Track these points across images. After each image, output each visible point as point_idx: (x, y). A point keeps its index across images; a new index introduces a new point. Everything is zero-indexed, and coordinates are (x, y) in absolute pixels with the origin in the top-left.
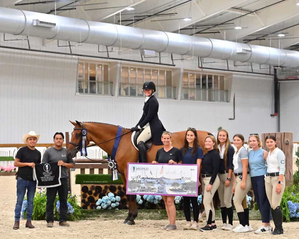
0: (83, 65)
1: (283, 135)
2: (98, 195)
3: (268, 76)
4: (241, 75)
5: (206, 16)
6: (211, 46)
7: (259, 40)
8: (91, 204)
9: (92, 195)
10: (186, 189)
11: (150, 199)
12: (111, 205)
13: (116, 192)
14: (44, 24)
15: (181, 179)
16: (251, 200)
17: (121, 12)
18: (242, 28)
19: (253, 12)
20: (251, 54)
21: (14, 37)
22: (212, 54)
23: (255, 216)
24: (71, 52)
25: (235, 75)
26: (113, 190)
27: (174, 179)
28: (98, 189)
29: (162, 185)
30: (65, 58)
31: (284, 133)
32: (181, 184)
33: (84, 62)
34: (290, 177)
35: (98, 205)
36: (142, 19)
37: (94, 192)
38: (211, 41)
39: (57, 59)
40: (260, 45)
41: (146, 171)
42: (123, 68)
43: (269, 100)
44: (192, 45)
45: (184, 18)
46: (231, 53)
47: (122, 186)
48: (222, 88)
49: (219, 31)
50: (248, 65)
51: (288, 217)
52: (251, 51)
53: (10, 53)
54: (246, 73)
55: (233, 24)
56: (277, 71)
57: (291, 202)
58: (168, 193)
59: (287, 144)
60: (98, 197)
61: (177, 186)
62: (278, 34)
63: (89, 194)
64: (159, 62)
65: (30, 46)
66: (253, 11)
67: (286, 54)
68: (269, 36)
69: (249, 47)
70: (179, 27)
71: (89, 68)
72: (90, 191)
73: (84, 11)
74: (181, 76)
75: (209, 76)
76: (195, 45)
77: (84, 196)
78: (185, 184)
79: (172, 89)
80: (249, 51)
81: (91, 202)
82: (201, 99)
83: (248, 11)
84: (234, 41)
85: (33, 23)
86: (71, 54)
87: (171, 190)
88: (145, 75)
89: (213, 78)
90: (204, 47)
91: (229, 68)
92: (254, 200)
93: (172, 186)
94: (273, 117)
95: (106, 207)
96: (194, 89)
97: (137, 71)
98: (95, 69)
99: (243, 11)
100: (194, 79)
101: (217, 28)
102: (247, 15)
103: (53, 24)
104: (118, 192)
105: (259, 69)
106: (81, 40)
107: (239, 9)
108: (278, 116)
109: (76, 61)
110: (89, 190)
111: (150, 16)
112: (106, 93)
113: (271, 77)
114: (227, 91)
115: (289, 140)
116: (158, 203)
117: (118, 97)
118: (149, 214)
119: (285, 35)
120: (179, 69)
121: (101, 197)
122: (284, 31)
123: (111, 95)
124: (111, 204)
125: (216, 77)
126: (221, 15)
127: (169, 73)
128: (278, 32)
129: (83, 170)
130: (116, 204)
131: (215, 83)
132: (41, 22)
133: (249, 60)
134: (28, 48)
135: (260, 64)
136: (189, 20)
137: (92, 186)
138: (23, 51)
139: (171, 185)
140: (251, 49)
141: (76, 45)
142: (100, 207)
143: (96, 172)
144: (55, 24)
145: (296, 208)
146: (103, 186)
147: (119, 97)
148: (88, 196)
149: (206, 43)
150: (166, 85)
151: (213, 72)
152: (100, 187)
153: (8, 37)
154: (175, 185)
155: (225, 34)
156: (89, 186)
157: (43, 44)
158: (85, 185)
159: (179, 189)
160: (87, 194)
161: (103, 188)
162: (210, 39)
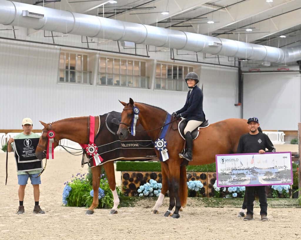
0: (64, 55)
2: (139, 182)
3: (233, 68)
4: (209, 66)
5: (182, 10)
6: (186, 39)
7: (227, 34)
8: (132, 191)
9: (133, 182)
10: (280, 177)
13: (158, 179)
14: (33, 15)
15: (273, 168)
16: (289, 188)
17: (104, 5)
18: (215, 22)
19: (224, 8)
20: (222, 47)
22: (185, 46)
24: (54, 43)
25: (204, 67)
26: (154, 177)
27: (267, 169)
29: (254, 176)
30: (48, 48)
32: (274, 173)
33: (65, 52)
35: (140, 193)
36: (121, 12)
37: (135, 179)
38: (186, 34)
39: (40, 49)
40: (229, 38)
41: (236, 163)
42: (101, 58)
43: (233, 91)
44: (169, 37)
45: (162, 12)
46: (204, 44)
49: (192, 25)
50: (216, 57)
54: (213, 65)
55: (206, 19)
56: (241, 63)
58: (261, 183)
60: (139, 184)
61: (270, 175)
62: (246, 29)
63: (130, 181)
64: (134, 53)
65: (16, 36)
66: (224, 6)
67: (252, 47)
68: (236, 30)
69: (219, 40)
70: (157, 20)
71: (69, 58)
73: (68, 3)
74: (155, 66)
75: (179, 67)
76: (171, 37)
77: (125, 183)
78: (279, 172)
79: (146, 79)
80: (220, 44)
82: (172, 88)
83: (220, 6)
84: (206, 35)
85: (22, 14)
86: (54, 44)
87: (264, 180)
89: (183, 69)
91: (198, 60)
92: (292, 188)
93: (265, 175)
94: (237, 106)
95: (148, 194)
96: (166, 79)
97: (114, 62)
98: (75, 59)
99: (215, 6)
100: (166, 69)
101: (190, 22)
102: (219, 10)
103: (42, 15)
105: (227, 61)
106: (67, 31)
107: (212, 5)
108: (241, 105)
109: (58, 51)
110: (130, 177)
111: (129, 9)
112: (85, 82)
113: (235, 69)
116: (199, 190)
117: (96, 86)
119: (253, 30)
120: (153, 60)
122: (251, 26)
123: (90, 84)
124: (153, 191)
125: (186, 68)
126: (194, 9)
127: (143, 64)
128: (246, 27)
130: (159, 191)
132: (30, 13)
133: (219, 52)
134: (13, 38)
135: (228, 57)
136: (167, 13)
137: (133, 174)
138: (9, 41)
139: (264, 174)
140: (222, 43)
141: (62, 36)
142: (142, 194)
146: (144, 174)
148: (129, 183)
150: (140, 75)
151: (183, 64)
152: (141, 174)
154: (267, 174)
155: (198, 27)
156: (130, 173)
157: (28, 35)
158: (126, 172)
159: (273, 178)
160: (128, 181)
161: (144, 176)
162: (185, 32)
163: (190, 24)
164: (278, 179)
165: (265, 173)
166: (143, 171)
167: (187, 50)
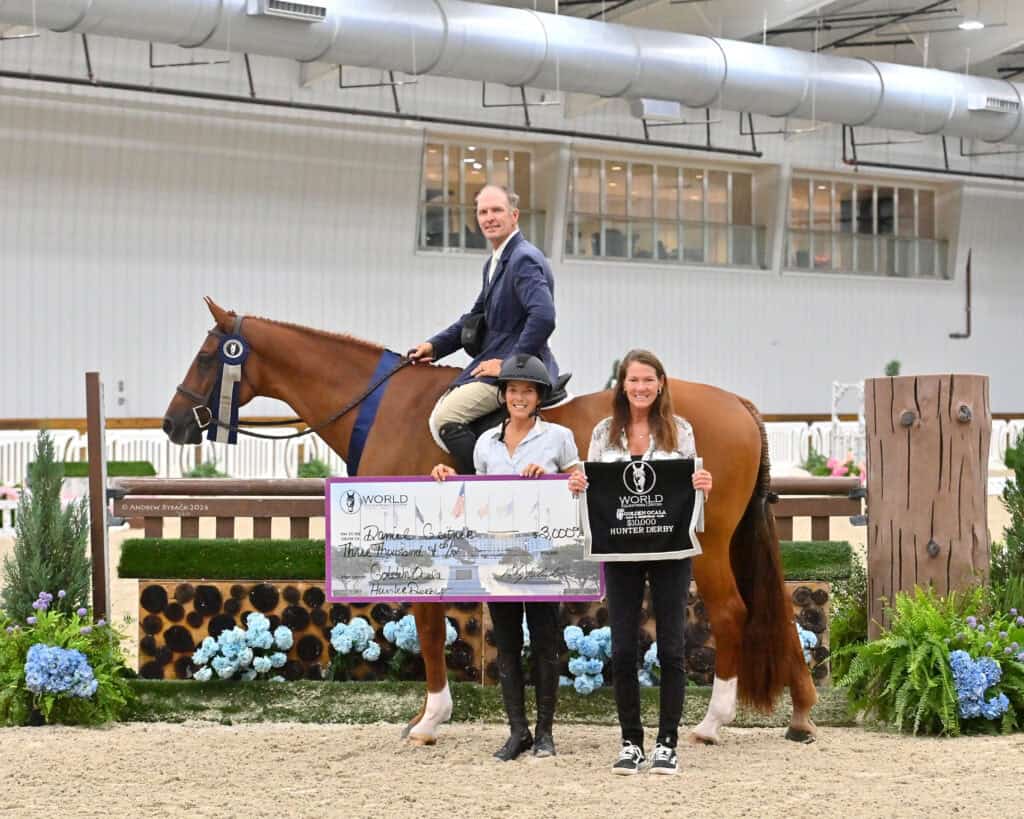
0: (443, 153)
1: (946, 384)
2: (207, 621)
4: (992, 187)
6: (879, 86)
8: (176, 656)
9: (183, 623)
10: (557, 571)
11: (407, 642)
12: (252, 663)
13: (279, 611)
14: (283, 9)
15: (535, 534)
16: (813, 646)
18: (987, 26)
20: (1020, 115)
21: (186, 55)
22: (881, 114)
23: (828, 711)
24: (398, 109)
25: (972, 189)
26: (264, 601)
28: (208, 598)
29: (463, 562)
30: (378, 129)
31: (952, 377)
32: (536, 553)
33: (445, 142)
34: (973, 553)
35: (203, 665)
37: (189, 608)
38: (878, 67)
39: (348, 133)
41: (400, 510)
42: (582, 163)
44: (811, 82)
46: (949, 106)
47: (302, 587)
48: (927, 232)
49: (912, 37)
50: (1016, 153)
51: (950, 715)
52: (1018, 104)
53: (188, 110)
54: (1010, 183)
55: (954, 13)
57: (966, 656)
58: (488, 591)
59: (963, 422)
60: (204, 628)
61: (521, 560)
63: (171, 618)
64: (704, 143)
65: (255, 89)
69: (1012, 90)
71: (463, 164)
72: (173, 605)
74: (785, 189)
75: (881, 190)
76: (821, 84)
77: (149, 626)
78: (554, 553)
79: (753, 235)
80: (1012, 103)
81: (178, 651)
82: (855, 267)
84: (961, 71)
85: (246, 6)
86: (398, 116)
87: (499, 579)
88: (660, 188)
89: (896, 198)
90: (851, 91)
91: (949, 163)
92: (827, 647)
93: (501, 563)
95: (233, 671)
96: (830, 232)
97: (629, 174)
100: (829, 200)
101: (904, 27)
103: (317, 8)
104: (286, 610)
106: (414, 64)
109: (418, 140)
110: (171, 601)
114: (944, 242)
115: (970, 407)
117: (562, 261)
118: (401, 700)
120: (777, 167)
121: (215, 633)
124: (253, 659)
125: (906, 195)
127: (742, 181)
129: (154, 522)
130: (274, 660)
131: (900, 217)
133: (1012, 133)
134: (246, 94)
137: (183, 588)
138: (233, 106)
139: (500, 558)
140: (1019, 99)
142: (209, 672)
143: (207, 529)
144: (323, 11)
145: (985, 679)
146: (224, 588)
147: (566, 261)
148: (167, 625)
149: (859, 77)
150: (730, 220)
151: (895, 179)
152: (213, 589)
153: (165, 53)
154: (513, 559)
155: (926, 45)
156: (170, 586)
157: (302, 82)
158: (153, 582)
159: (531, 574)
160: (162, 616)
161: (226, 595)
162: (877, 64)
163: (906, 34)
164: (552, 578)
165: (505, 552)
166: (222, 577)
167: (888, 126)
